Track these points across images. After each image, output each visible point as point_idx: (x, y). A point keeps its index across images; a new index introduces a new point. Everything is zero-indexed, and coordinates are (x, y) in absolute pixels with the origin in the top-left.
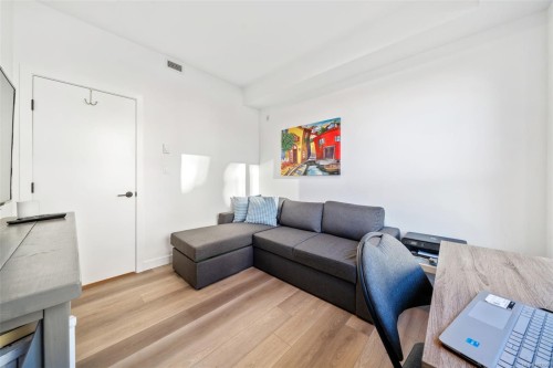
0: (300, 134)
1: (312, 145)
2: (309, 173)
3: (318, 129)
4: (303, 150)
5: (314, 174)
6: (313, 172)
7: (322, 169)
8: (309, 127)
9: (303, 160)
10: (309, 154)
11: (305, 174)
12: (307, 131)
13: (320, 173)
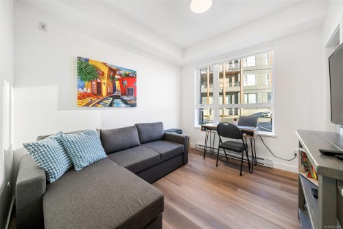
0: (106, 71)
1: (117, 83)
2: (115, 105)
3: (122, 72)
4: (108, 85)
5: (118, 106)
6: (118, 104)
7: (125, 102)
8: (114, 68)
9: (108, 94)
10: (115, 89)
11: (111, 105)
12: (113, 71)
13: (124, 105)
